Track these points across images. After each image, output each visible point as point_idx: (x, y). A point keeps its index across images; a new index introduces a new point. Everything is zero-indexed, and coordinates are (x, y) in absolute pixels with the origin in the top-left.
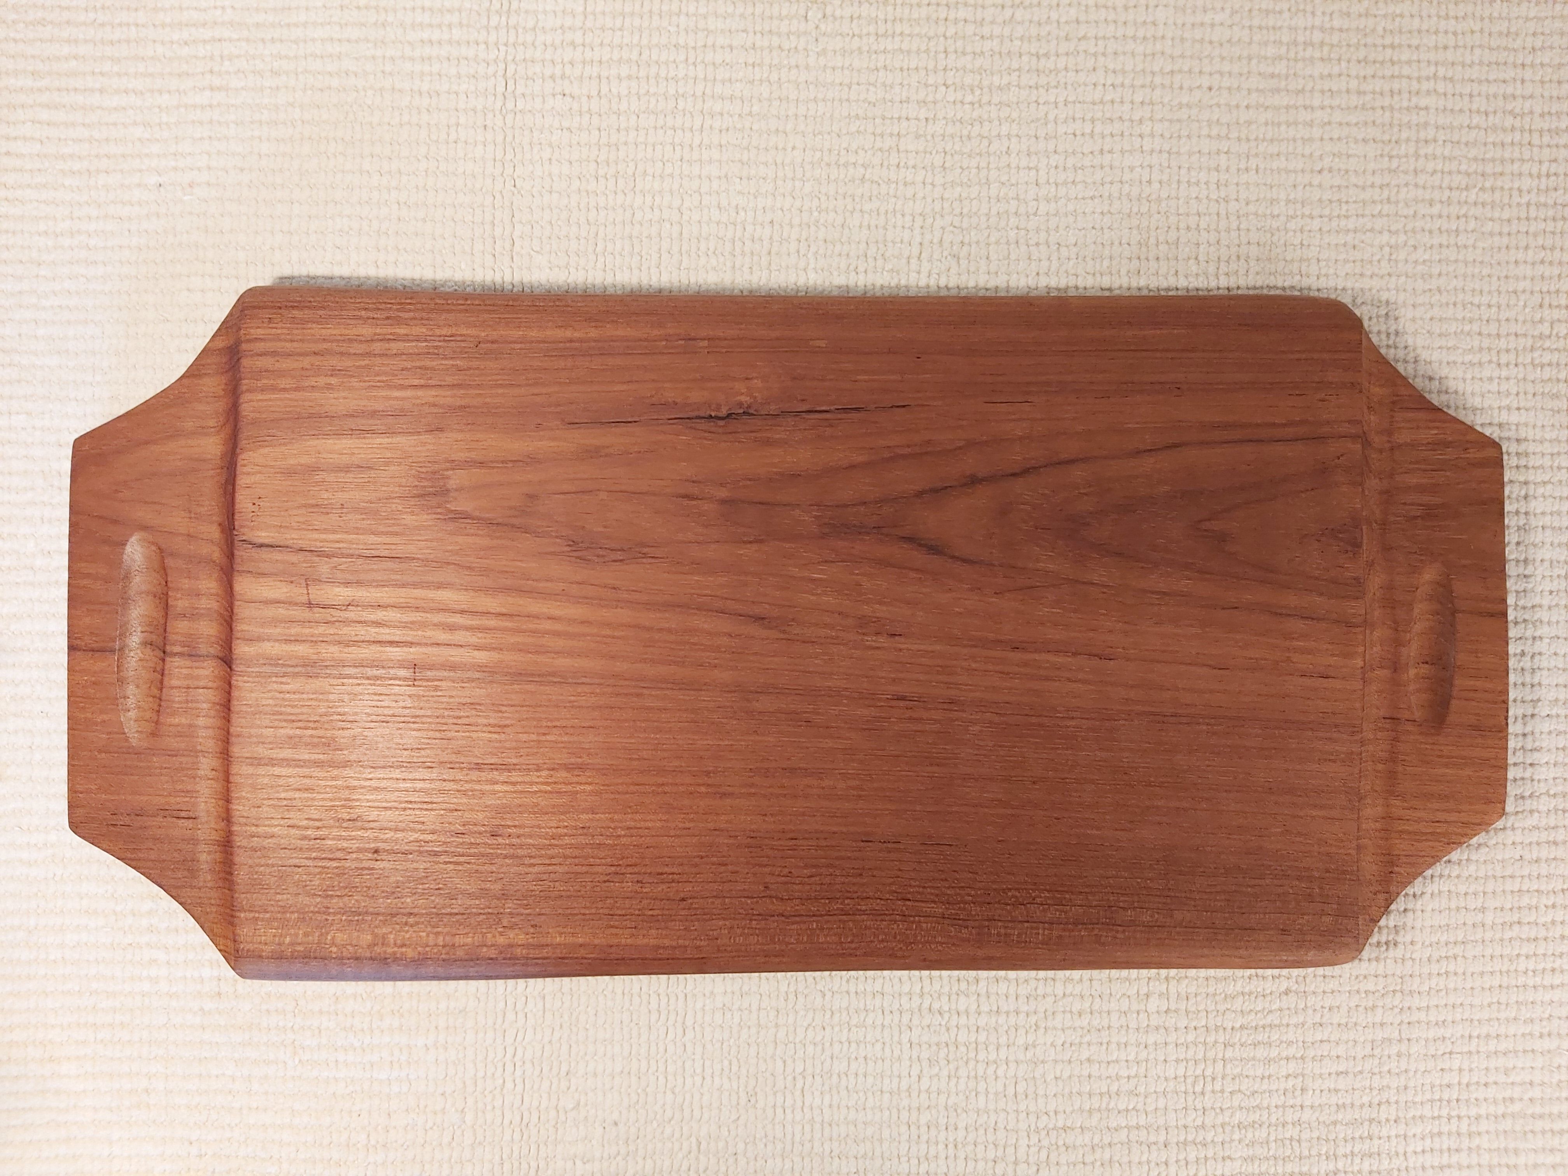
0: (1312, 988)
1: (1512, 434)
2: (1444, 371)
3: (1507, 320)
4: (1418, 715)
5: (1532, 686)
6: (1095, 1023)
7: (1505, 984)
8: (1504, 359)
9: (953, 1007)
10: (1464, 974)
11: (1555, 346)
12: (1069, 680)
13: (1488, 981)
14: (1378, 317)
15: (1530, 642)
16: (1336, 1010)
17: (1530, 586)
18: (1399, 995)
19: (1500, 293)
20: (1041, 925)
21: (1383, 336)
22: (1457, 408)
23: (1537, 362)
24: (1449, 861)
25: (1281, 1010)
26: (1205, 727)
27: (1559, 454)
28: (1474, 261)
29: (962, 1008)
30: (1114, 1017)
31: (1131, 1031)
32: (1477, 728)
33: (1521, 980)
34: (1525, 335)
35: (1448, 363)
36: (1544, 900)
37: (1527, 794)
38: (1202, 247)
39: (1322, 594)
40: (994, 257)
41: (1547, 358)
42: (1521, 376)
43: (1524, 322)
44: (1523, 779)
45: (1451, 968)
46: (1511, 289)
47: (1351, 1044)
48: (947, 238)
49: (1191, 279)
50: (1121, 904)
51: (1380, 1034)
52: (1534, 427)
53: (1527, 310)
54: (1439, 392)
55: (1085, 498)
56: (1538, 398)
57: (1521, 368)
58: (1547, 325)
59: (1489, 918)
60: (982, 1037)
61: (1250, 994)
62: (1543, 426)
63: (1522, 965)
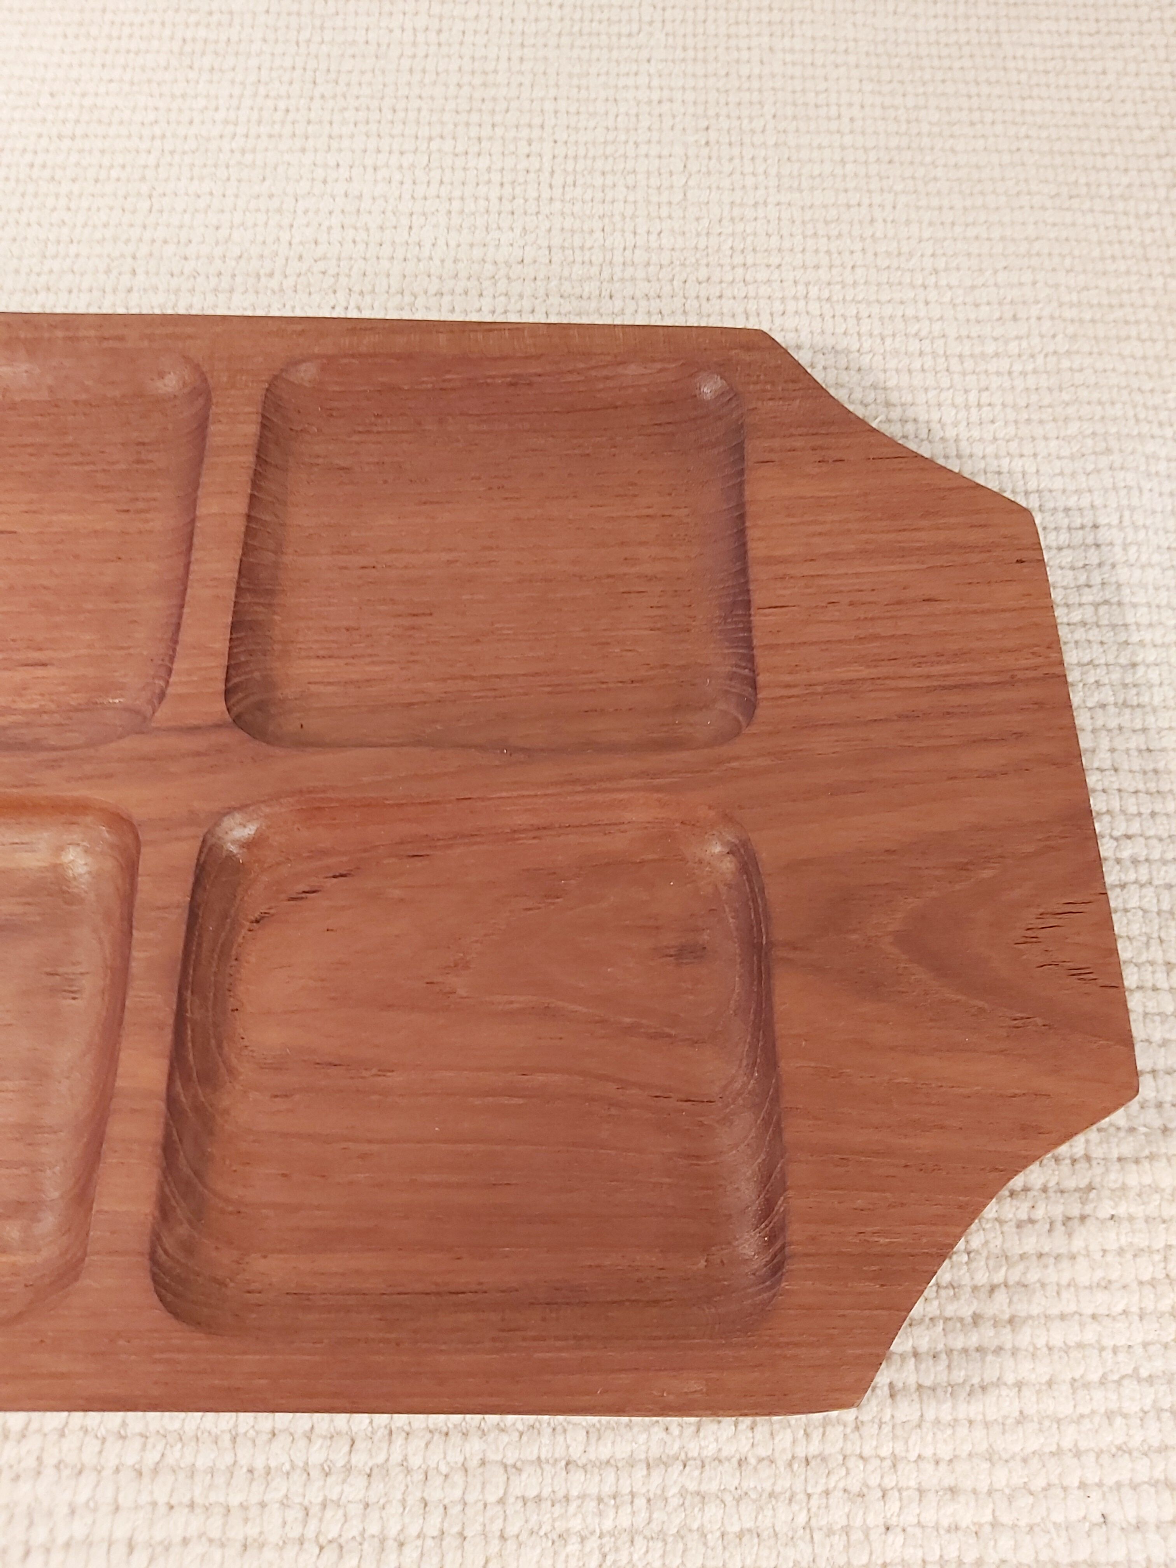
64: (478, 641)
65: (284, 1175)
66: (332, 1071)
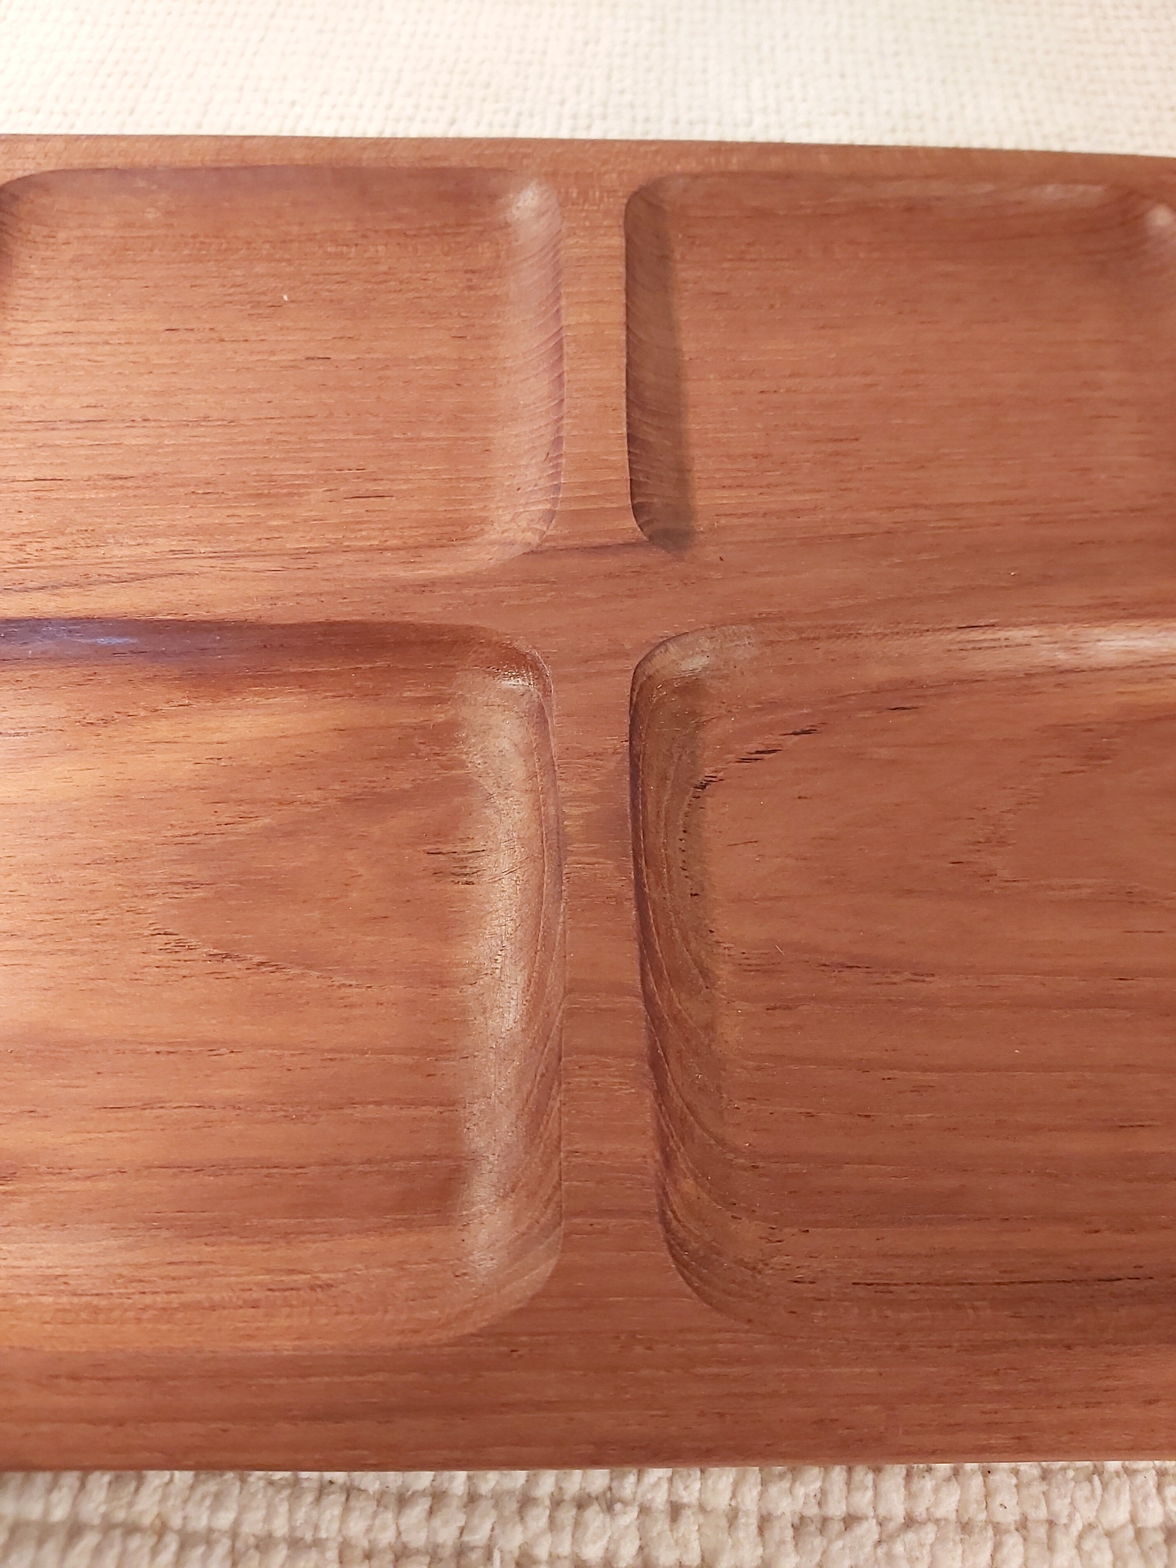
64: (922, 467)
65: (809, 1115)
66: (846, 974)
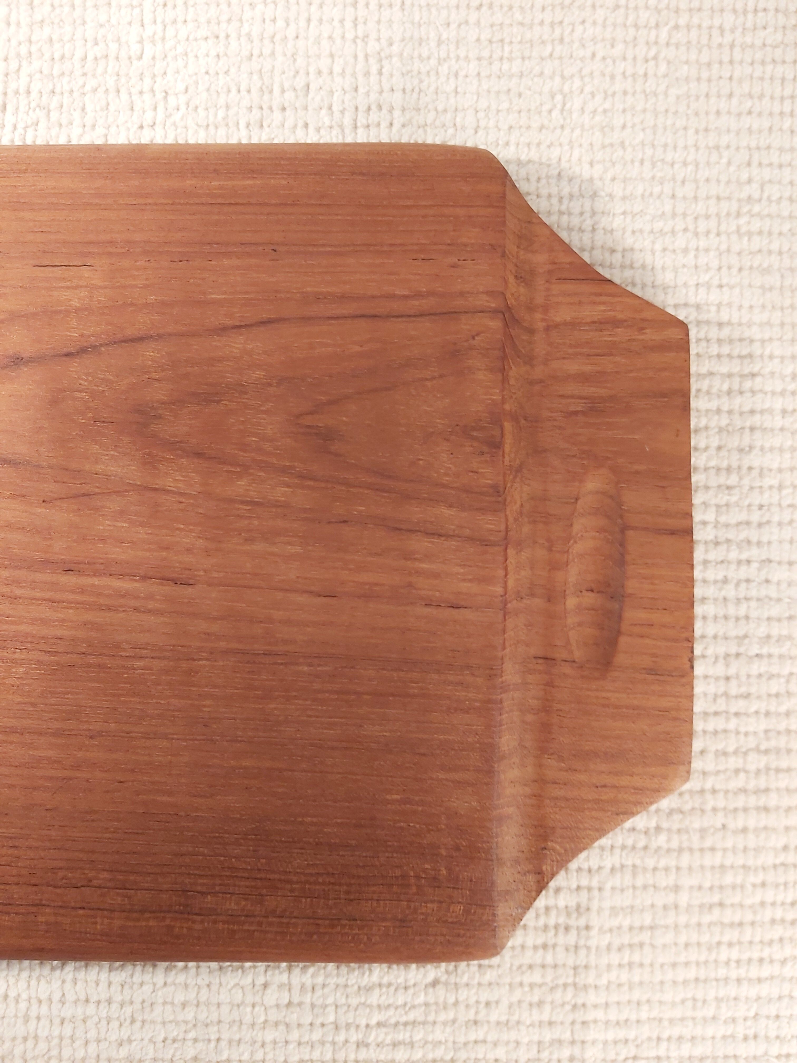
0: (465, 979)
1: (712, 315)
2: (629, 241)
3: (708, 180)
4: (578, 654)
5: (737, 619)
6: (202, 1016)
7: (702, 977)
8: (702, 226)
9: (33, 995)
10: (651, 965)
11: (765, 212)
12: (136, 609)
13: (681, 974)
14: (548, 177)
15: (733, 567)
16: (493, 1006)
17: (734, 499)
18: (570, 990)
19: (697, 149)
20: (100, 913)
21: (555, 201)
22: (644, 286)
23: (743, 230)
24: (634, 829)
25: (426, 1005)
26: (306, 668)
27: (771, 339)
28: (667, 111)
29: (43, 996)
30: (225, 1009)
31: (244, 1027)
32: (651, 671)
33: (722, 972)
34: (729, 198)
35: (633, 232)
36: (752, 879)
37: (731, 749)
38: (336, 95)
39: (451, 506)
40: (89, 108)
41: (756, 225)
42: (724, 247)
43: (728, 182)
44: (725, 731)
45: (636, 957)
46: (711, 144)
47: (512, 1045)
48: (35, 88)
49: (322, 132)
50: (199, 888)
51: (548, 1036)
52: (740, 307)
53: (732, 169)
54: (623, 267)
55: (157, 385)
56: (745, 273)
57: (724, 237)
58: (755, 186)
59: (683, 898)
60: (68, 1030)
61: (389, 985)
62: (751, 307)
63: (724, 954)
